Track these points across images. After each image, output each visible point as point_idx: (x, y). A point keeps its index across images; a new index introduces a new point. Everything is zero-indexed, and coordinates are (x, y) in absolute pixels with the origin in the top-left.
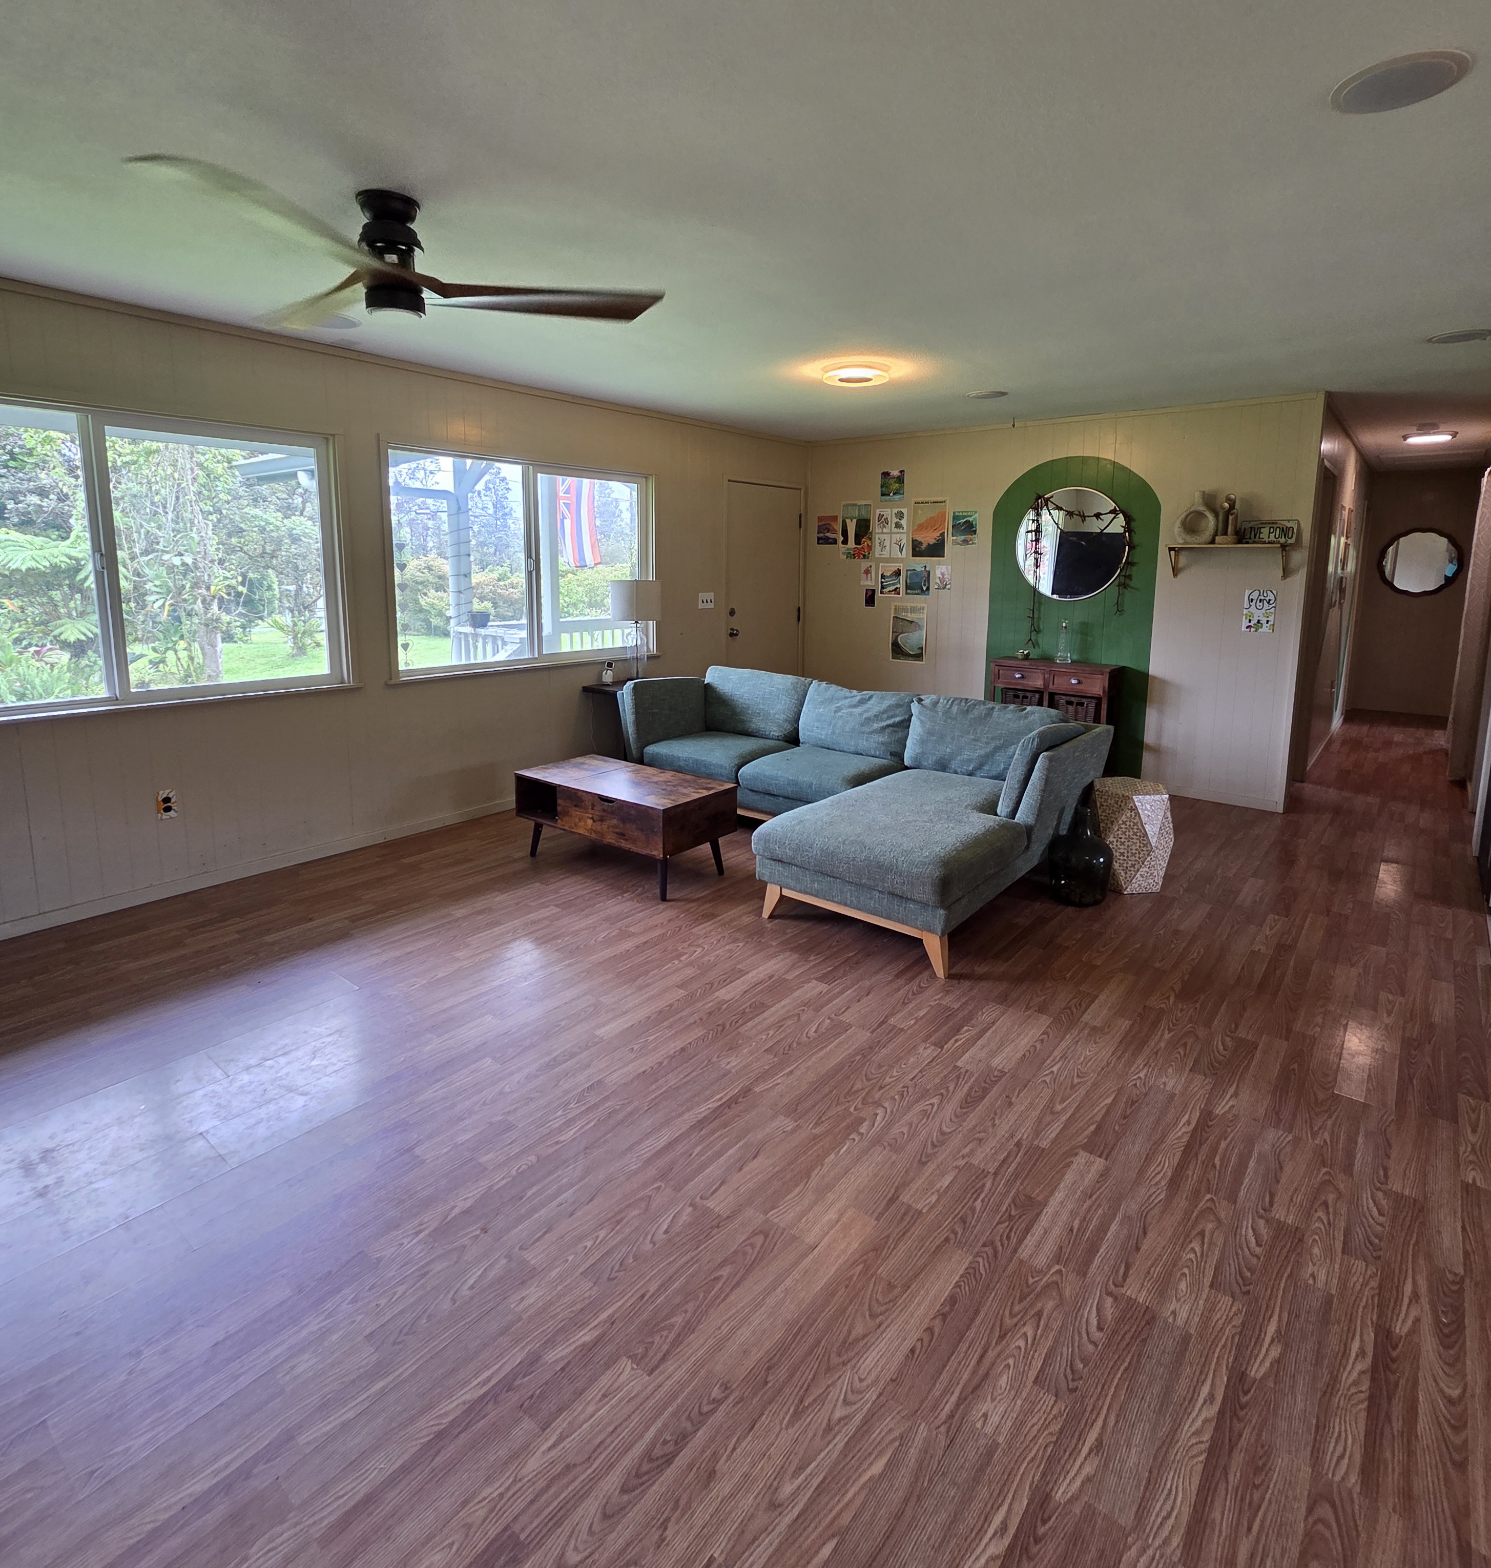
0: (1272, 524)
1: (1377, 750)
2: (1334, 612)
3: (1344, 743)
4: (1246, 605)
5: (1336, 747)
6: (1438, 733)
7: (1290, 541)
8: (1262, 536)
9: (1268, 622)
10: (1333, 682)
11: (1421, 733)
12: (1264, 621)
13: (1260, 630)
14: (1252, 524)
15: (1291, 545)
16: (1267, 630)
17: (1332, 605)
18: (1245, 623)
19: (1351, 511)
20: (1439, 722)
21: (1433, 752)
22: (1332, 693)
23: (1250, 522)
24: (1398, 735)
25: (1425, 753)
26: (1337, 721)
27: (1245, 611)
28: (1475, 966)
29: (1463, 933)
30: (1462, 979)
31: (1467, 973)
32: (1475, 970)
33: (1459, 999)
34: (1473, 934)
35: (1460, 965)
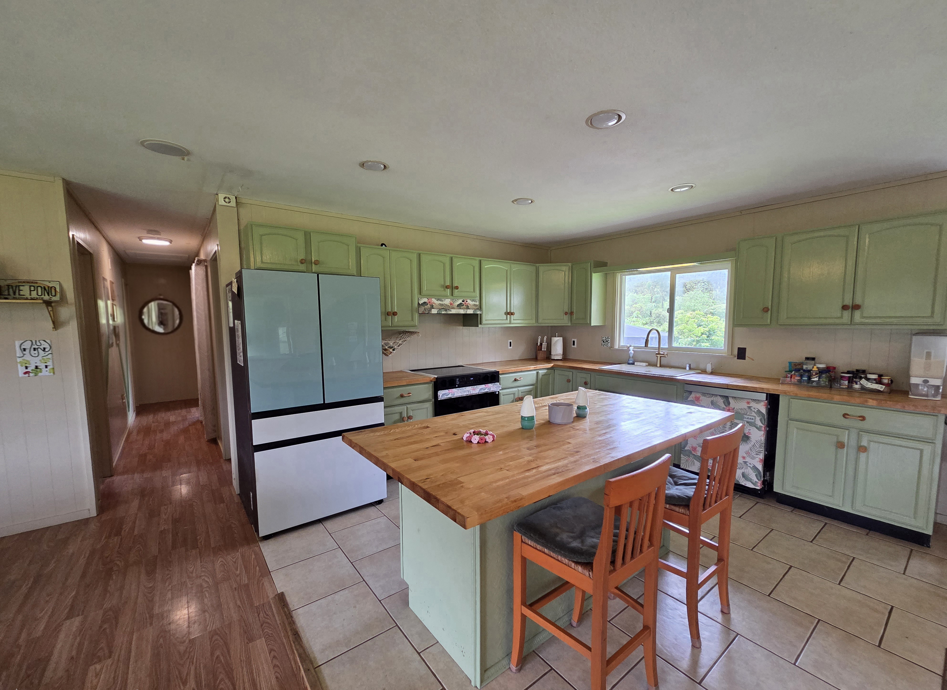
0: (33, 284)
1: (162, 431)
2: (113, 352)
3: (139, 432)
4: (19, 353)
5: (134, 436)
6: (194, 410)
7: (54, 299)
8: (22, 293)
9: (46, 367)
10: (122, 395)
11: (184, 412)
12: (42, 366)
13: (40, 374)
14: (9, 282)
15: (55, 302)
16: (47, 374)
17: (110, 346)
18: (21, 370)
19: (112, 283)
20: (193, 403)
21: (194, 423)
22: (124, 403)
23: (6, 280)
24: (172, 416)
25: (190, 425)
26: (131, 416)
27: (19, 360)
28: (269, 602)
29: (252, 572)
30: (267, 625)
31: (267, 615)
32: (271, 607)
33: (273, 653)
34: (258, 568)
35: (261, 609)
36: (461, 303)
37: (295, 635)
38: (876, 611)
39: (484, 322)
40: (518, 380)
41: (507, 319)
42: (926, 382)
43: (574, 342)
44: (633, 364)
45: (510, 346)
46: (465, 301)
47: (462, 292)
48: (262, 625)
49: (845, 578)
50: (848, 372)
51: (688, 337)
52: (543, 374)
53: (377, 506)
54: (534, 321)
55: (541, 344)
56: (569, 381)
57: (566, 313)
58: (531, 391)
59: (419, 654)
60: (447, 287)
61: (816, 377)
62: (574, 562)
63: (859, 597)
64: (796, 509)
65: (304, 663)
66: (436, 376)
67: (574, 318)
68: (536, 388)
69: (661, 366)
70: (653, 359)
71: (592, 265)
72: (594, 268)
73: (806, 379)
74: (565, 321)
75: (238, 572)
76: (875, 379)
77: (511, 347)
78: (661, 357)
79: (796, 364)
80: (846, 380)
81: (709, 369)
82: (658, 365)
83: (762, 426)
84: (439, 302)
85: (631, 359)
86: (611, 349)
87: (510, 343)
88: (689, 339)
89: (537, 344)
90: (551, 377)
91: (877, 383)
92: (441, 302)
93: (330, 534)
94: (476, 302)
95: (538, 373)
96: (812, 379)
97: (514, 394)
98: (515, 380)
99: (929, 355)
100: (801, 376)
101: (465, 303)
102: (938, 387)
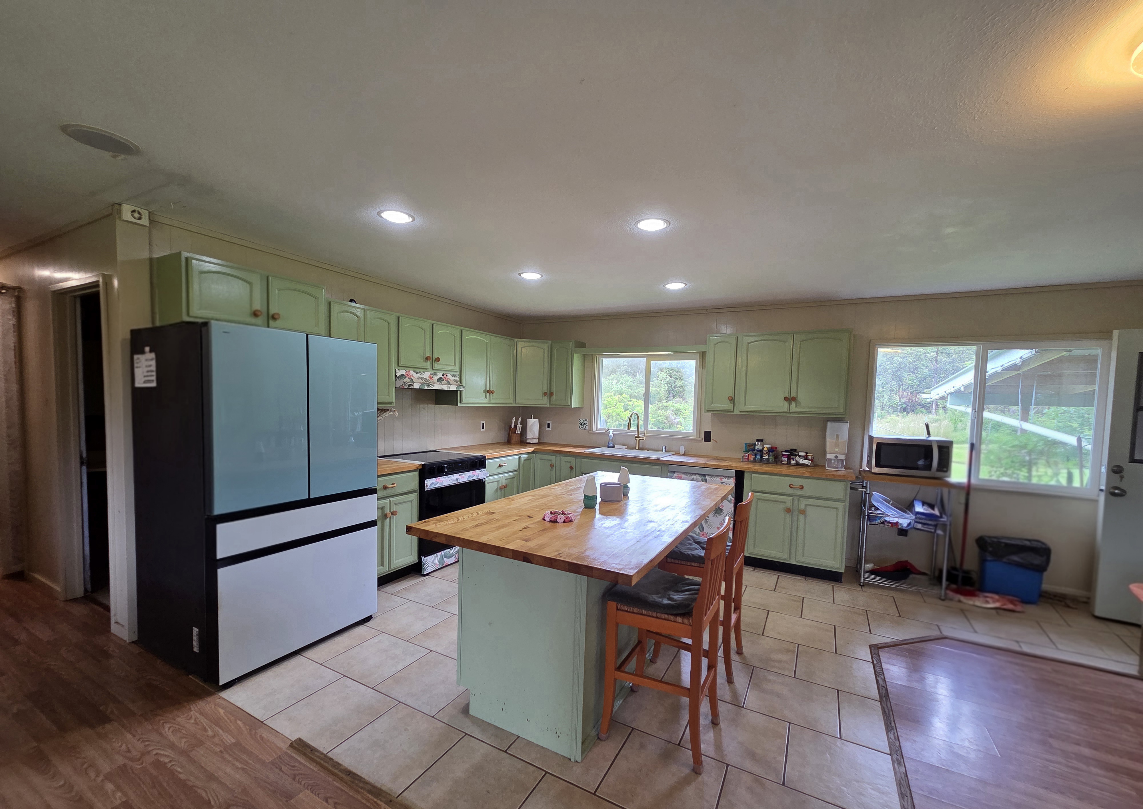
28: (286, 753)
29: (233, 727)
30: (300, 776)
31: (294, 767)
32: (291, 757)
33: (330, 801)
34: (239, 722)
35: (279, 763)
36: (441, 378)
37: (349, 775)
38: (827, 630)
39: (464, 400)
40: (503, 466)
41: (486, 397)
42: (836, 457)
43: (549, 424)
44: (613, 447)
45: (483, 428)
46: (445, 376)
47: (442, 364)
48: (294, 779)
49: (803, 612)
50: (786, 451)
51: (615, 422)
52: (525, 459)
53: (366, 624)
54: (511, 401)
55: (515, 426)
56: (552, 466)
57: (545, 394)
58: (514, 478)
59: (506, 752)
60: (427, 359)
61: (767, 456)
62: (672, 615)
63: (816, 624)
64: (756, 568)
65: (380, 797)
66: (423, 463)
67: (554, 400)
68: (519, 474)
69: (639, 449)
70: (632, 442)
71: (574, 344)
72: (575, 348)
73: (759, 457)
74: (543, 402)
75: (210, 733)
76: (803, 456)
77: (484, 430)
78: (639, 440)
79: (750, 445)
80: (786, 458)
81: (682, 451)
82: (637, 448)
83: (732, 499)
84: (418, 375)
85: (611, 442)
86: (590, 432)
87: (483, 424)
88: (617, 423)
89: (511, 426)
90: (532, 462)
91: (805, 459)
92: (420, 376)
93: (321, 664)
94: (456, 377)
95: (520, 457)
96: (764, 458)
97: (498, 481)
98: (500, 466)
99: (838, 436)
100: (756, 455)
101: (445, 377)
102: (843, 461)
